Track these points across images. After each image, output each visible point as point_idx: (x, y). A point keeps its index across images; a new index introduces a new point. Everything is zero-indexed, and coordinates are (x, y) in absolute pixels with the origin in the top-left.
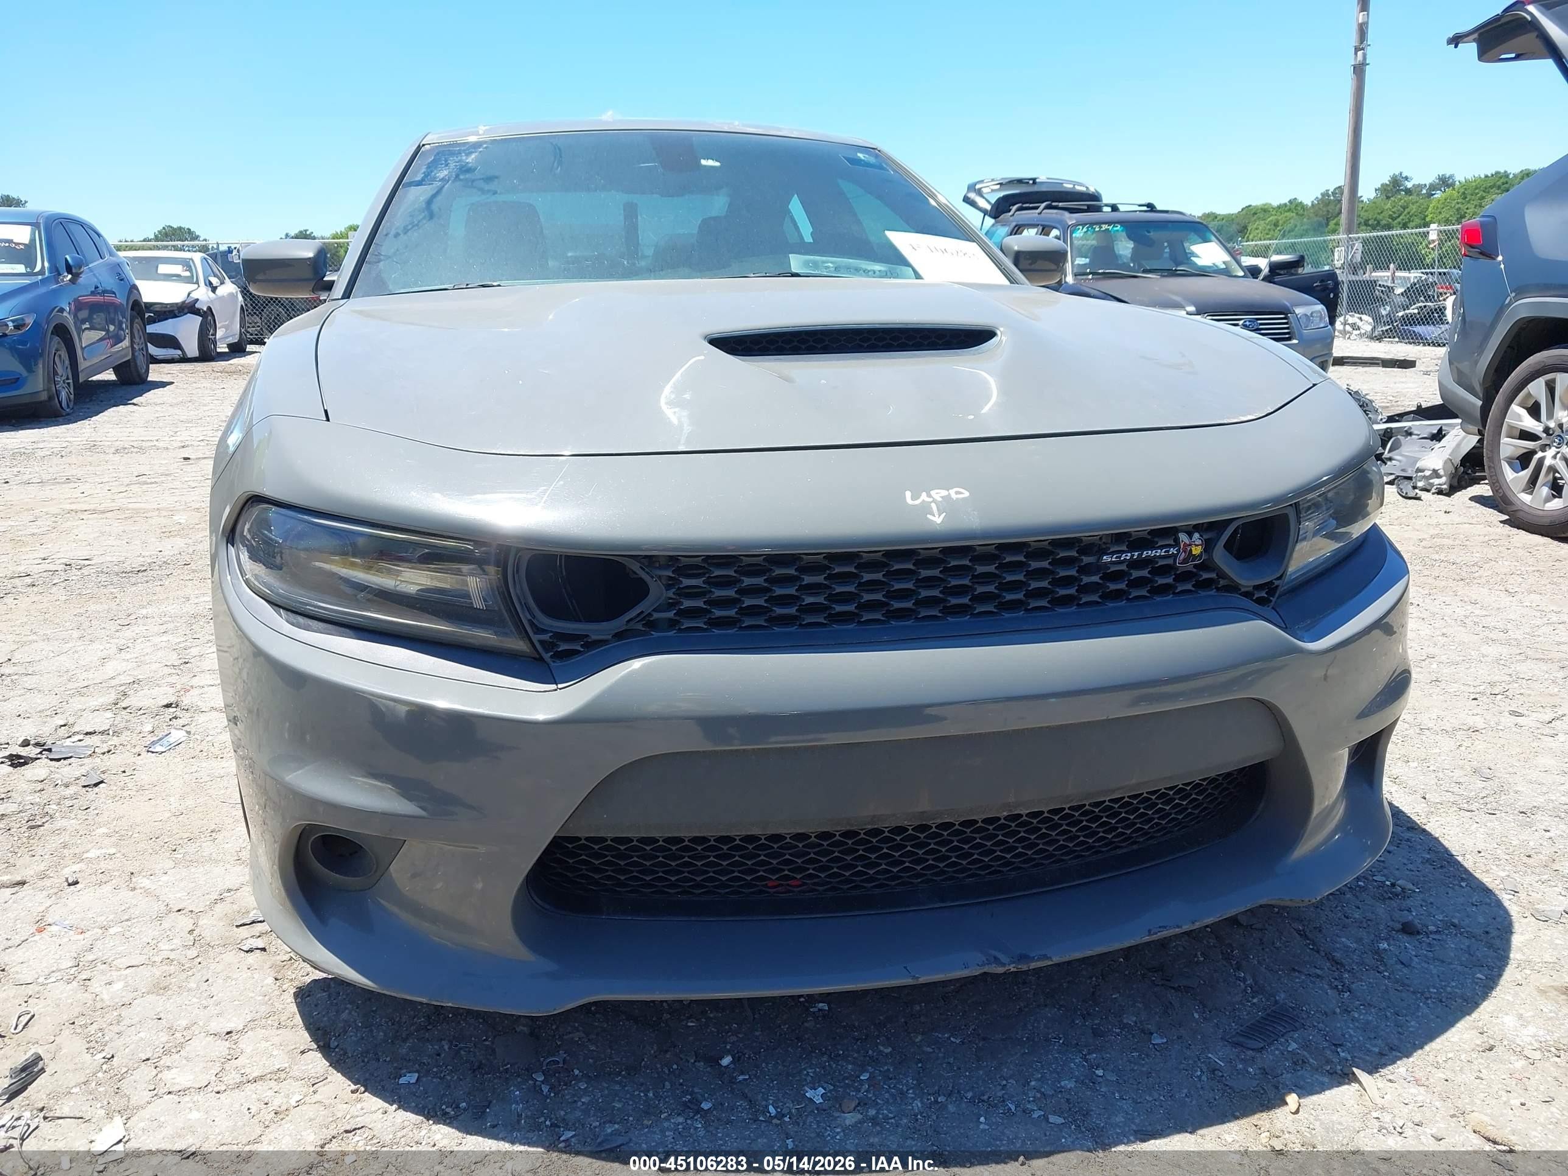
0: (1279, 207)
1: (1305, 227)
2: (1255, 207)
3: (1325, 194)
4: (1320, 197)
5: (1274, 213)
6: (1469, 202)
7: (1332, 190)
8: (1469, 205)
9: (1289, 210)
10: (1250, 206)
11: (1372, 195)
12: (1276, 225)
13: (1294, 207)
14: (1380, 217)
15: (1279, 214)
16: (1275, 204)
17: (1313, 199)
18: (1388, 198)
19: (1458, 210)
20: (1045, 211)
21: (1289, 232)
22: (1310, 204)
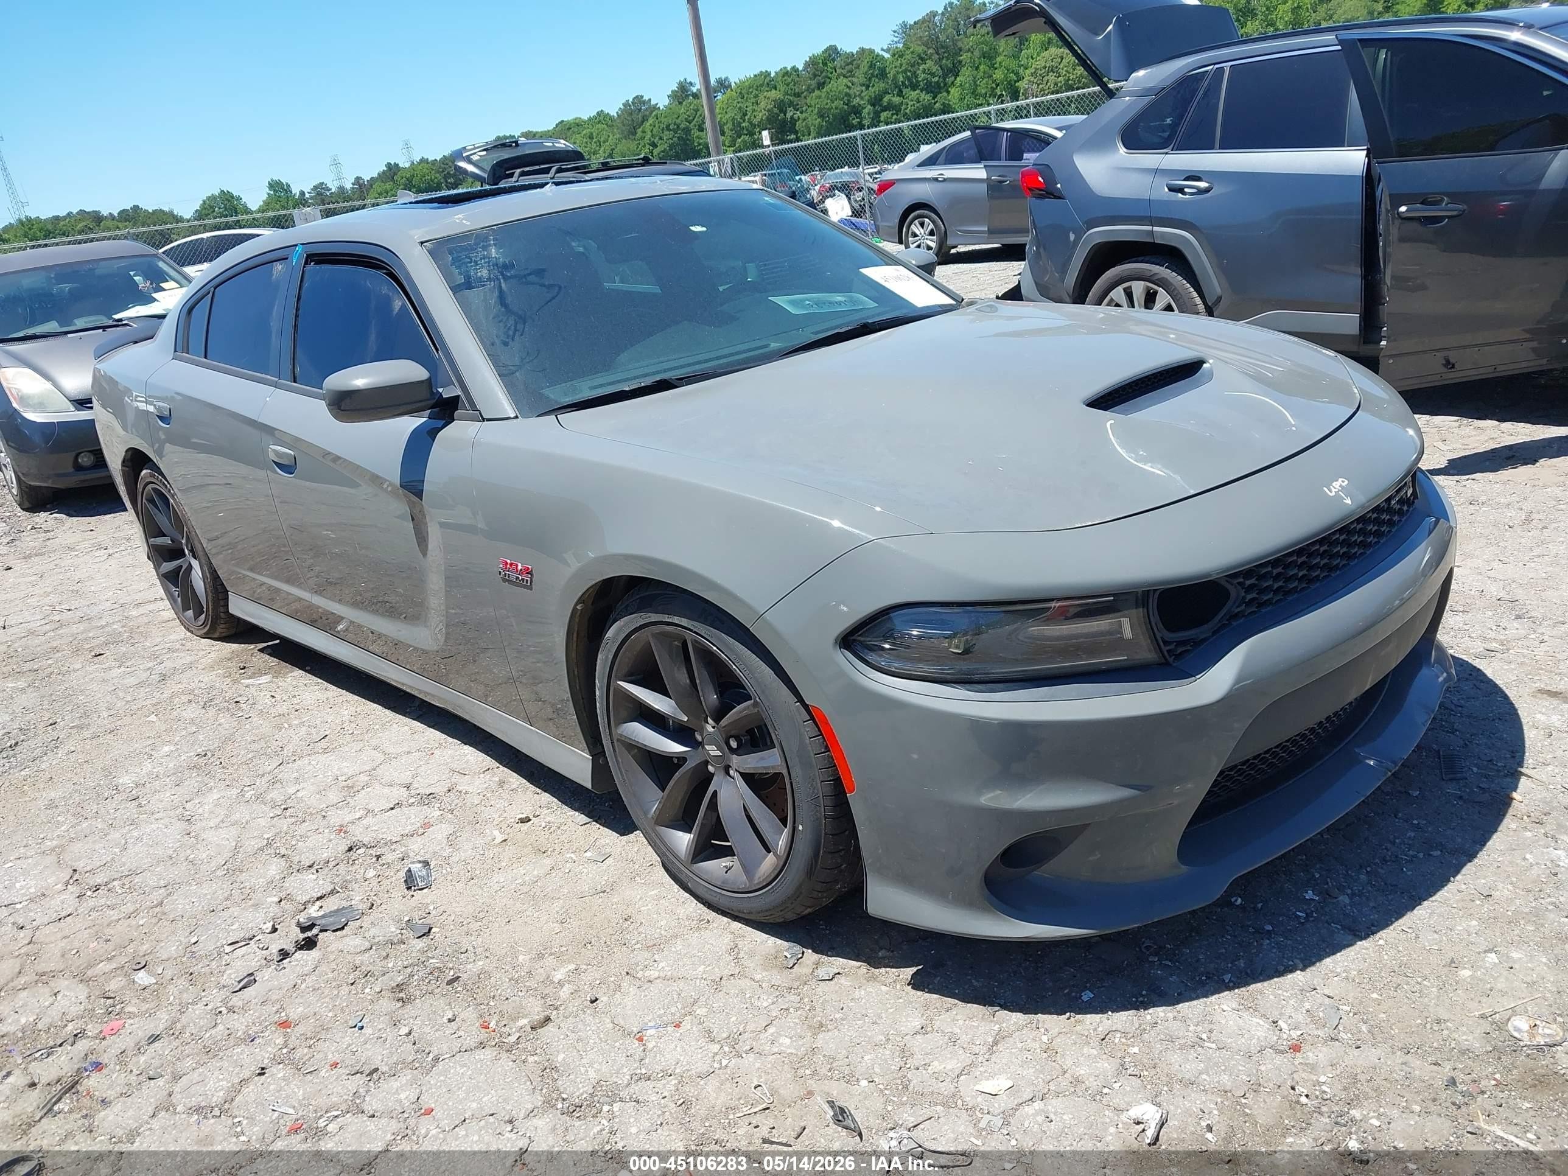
0: (590, 119)
1: (618, 136)
2: (568, 122)
3: (626, 104)
4: (622, 107)
5: (586, 126)
6: (747, 101)
7: (631, 100)
8: (748, 104)
9: (599, 122)
10: (563, 121)
11: (667, 102)
12: (591, 138)
13: (602, 118)
14: (678, 121)
15: (590, 127)
16: (585, 117)
17: (617, 110)
18: (681, 103)
19: (740, 108)
20: (557, 175)
21: (604, 142)
22: (616, 115)
